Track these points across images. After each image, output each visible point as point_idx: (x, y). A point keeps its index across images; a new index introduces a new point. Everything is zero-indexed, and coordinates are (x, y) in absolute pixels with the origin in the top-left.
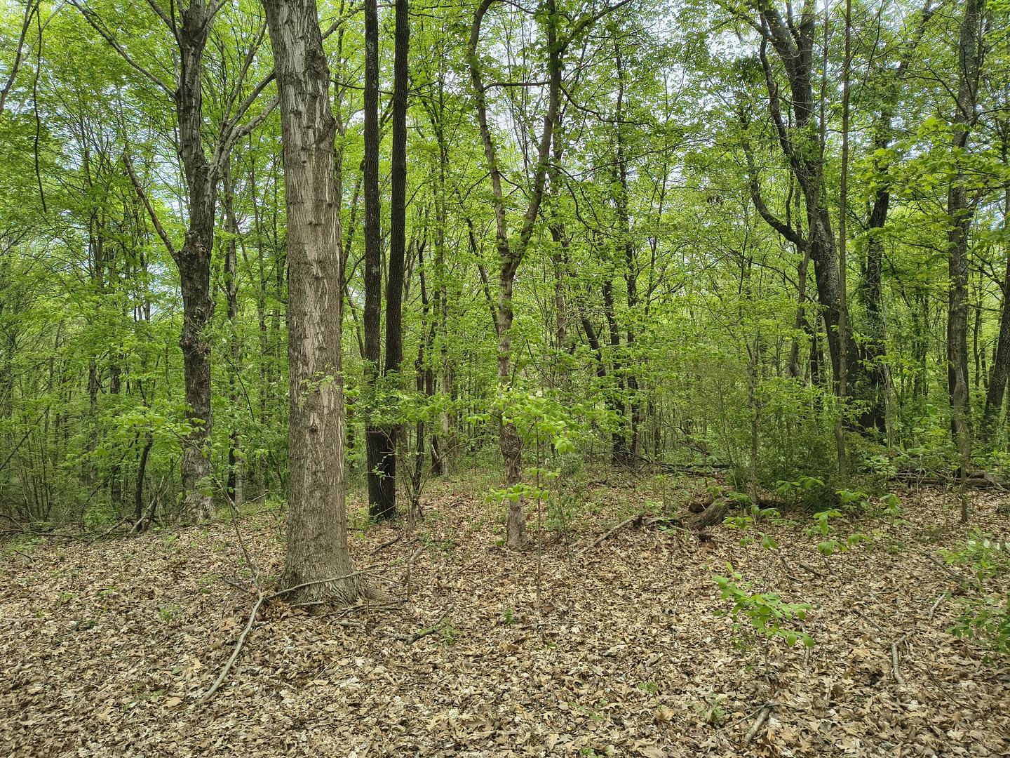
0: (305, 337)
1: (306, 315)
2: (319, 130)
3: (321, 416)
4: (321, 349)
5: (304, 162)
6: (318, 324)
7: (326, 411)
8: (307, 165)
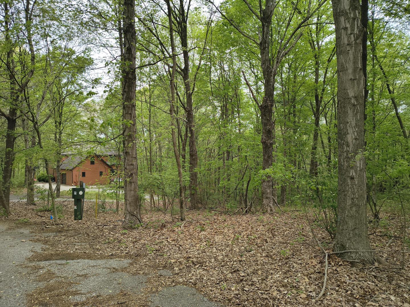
0: (348, 134)
1: (348, 123)
2: (356, 34)
3: (356, 172)
4: (356, 139)
5: (349, 50)
6: (354, 127)
7: (358, 169)
8: (350, 52)
